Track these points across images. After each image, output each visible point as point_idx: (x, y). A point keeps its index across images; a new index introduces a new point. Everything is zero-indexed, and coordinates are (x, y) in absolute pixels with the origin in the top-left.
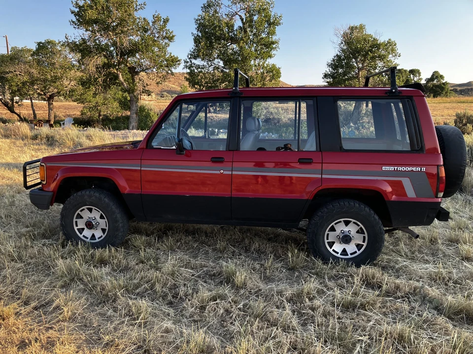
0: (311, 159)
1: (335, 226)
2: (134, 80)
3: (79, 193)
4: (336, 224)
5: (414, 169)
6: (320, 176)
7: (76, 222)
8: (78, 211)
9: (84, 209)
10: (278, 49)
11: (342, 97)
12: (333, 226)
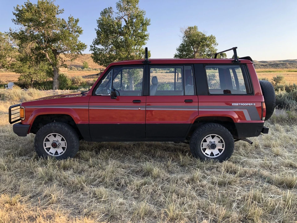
0: (192, 100)
1: (206, 139)
2: (56, 58)
3: (48, 125)
4: (207, 138)
5: (249, 104)
6: (197, 110)
7: (45, 144)
8: (47, 137)
9: (50, 135)
10: (148, 40)
11: (208, 64)
12: (205, 139)
